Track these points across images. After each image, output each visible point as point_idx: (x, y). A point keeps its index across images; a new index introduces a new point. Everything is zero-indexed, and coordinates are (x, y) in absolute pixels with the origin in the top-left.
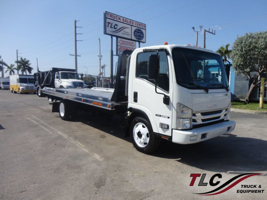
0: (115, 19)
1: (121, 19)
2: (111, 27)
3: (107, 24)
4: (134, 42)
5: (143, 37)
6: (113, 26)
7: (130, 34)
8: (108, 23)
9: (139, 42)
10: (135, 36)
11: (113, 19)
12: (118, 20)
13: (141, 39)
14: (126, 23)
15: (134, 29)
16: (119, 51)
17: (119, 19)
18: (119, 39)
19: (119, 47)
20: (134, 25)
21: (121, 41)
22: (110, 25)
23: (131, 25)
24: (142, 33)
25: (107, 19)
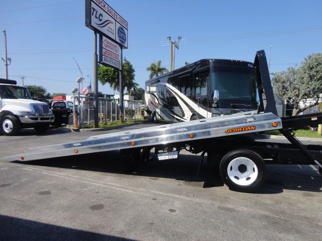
0: (100, 5)
1: (106, 6)
2: (96, 17)
3: (92, 10)
4: (118, 46)
5: (125, 40)
6: (98, 16)
7: (114, 32)
8: (93, 8)
9: (122, 47)
10: (119, 37)
11: (97, 3)
12: (103, 8)
13: (124, 43)
14: (110, 14)
15: (118, 25)
16: (103, 57)
17: (104, 6)
18: (104, 38)
19: (104, 50)
20: (118, 20)
21: (105, 42)
22: (95, 12)
23: (116, 21)
24: (124, 34)
25: (92, 2)
